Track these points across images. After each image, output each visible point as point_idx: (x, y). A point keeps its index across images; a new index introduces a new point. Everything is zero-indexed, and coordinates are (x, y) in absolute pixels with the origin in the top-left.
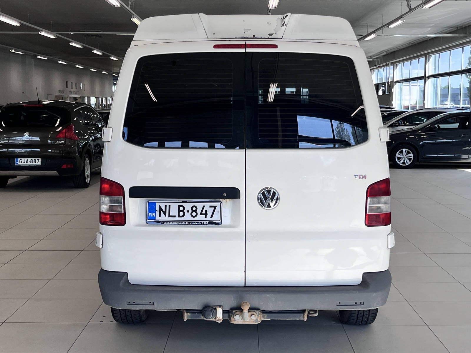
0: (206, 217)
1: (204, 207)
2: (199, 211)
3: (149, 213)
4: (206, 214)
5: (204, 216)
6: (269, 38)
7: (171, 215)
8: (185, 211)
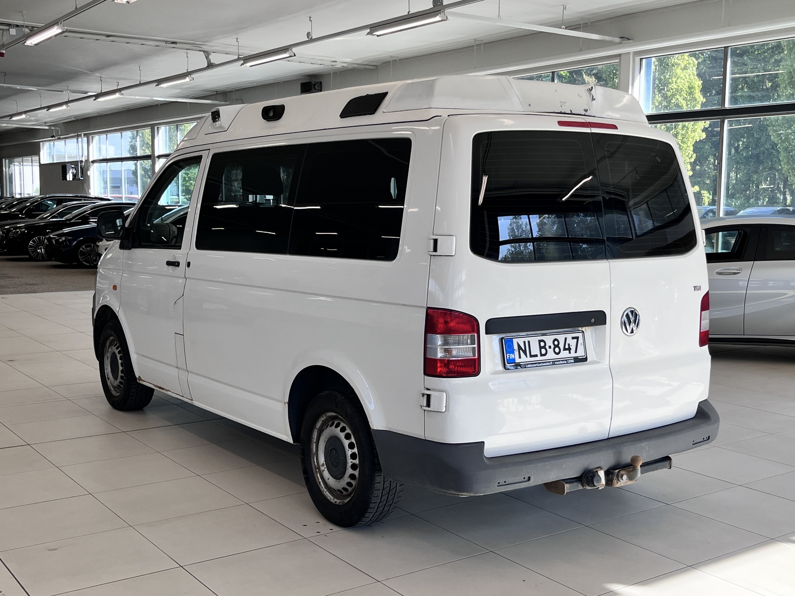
0: (570, 353)
2: (561, 346)
3: (508, 355)
5: (568, 351)
6: (585, 115)
7: (532, 354)
8: (547, 347)
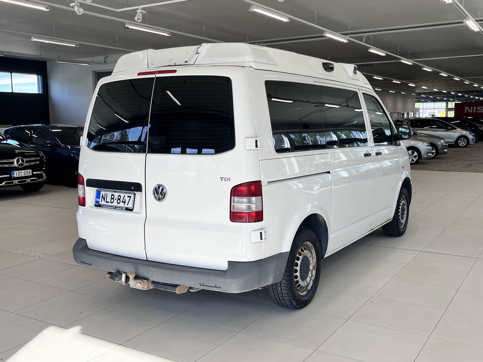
0: (124, 204)
1: (125, 196)
2: (121, 200)
3: (97, 199)
4: (125, 202)
5: (124, 203)
6: (185, 65)
8: (114, 199)
